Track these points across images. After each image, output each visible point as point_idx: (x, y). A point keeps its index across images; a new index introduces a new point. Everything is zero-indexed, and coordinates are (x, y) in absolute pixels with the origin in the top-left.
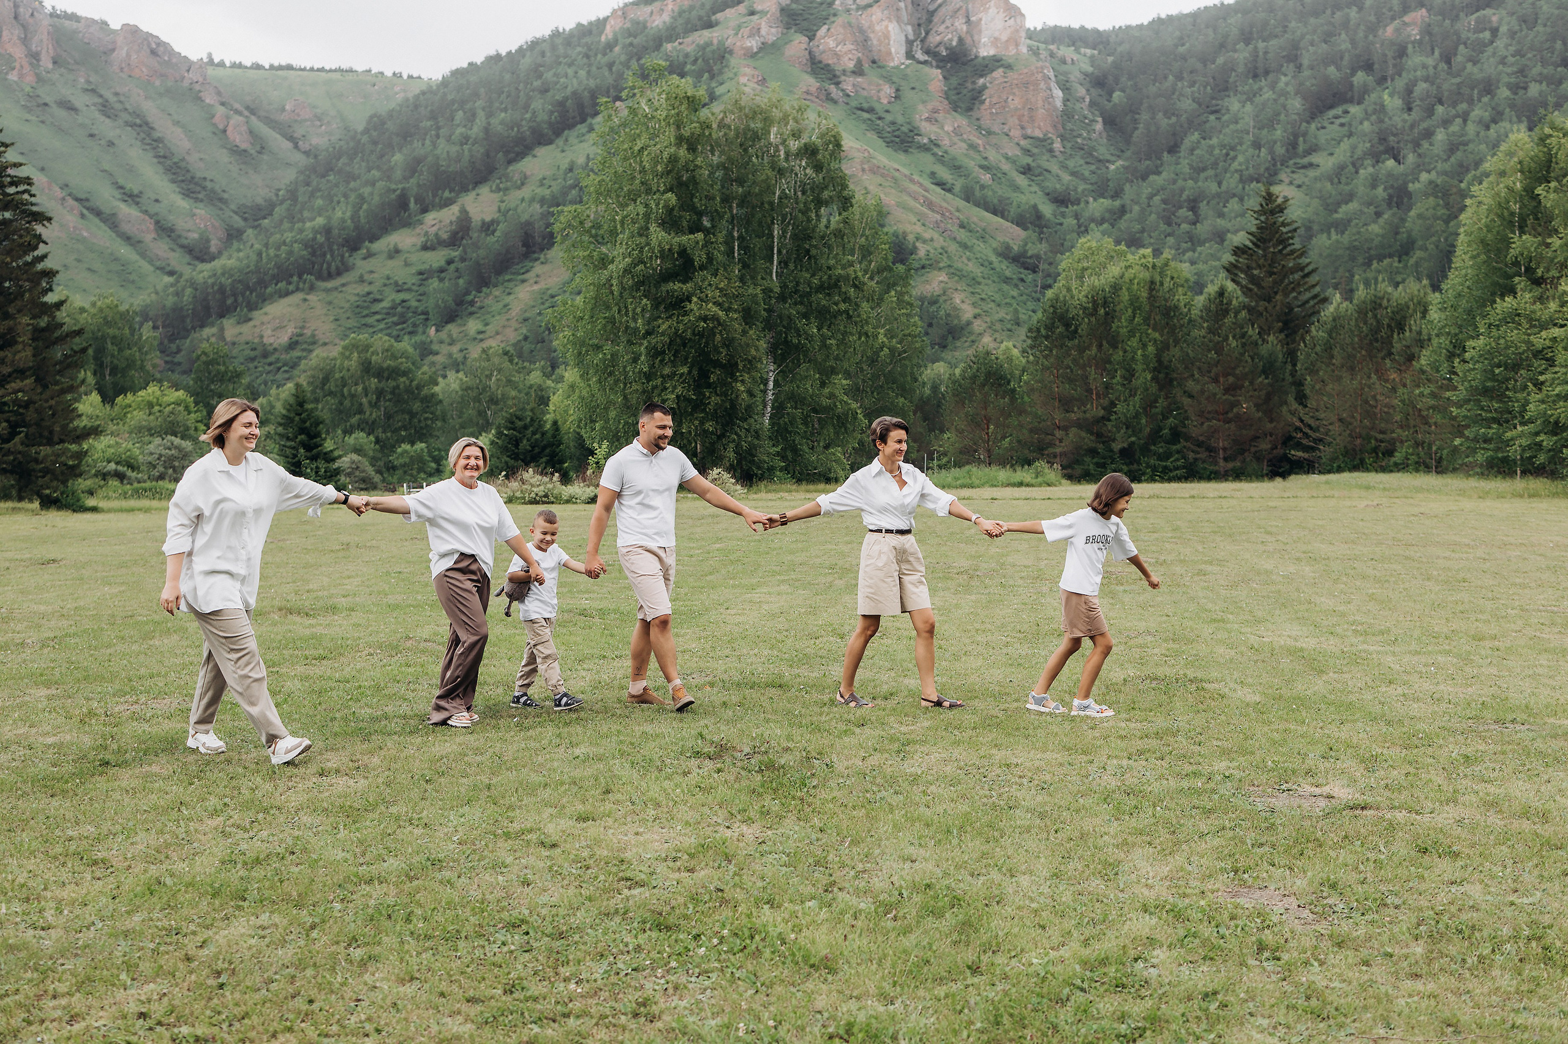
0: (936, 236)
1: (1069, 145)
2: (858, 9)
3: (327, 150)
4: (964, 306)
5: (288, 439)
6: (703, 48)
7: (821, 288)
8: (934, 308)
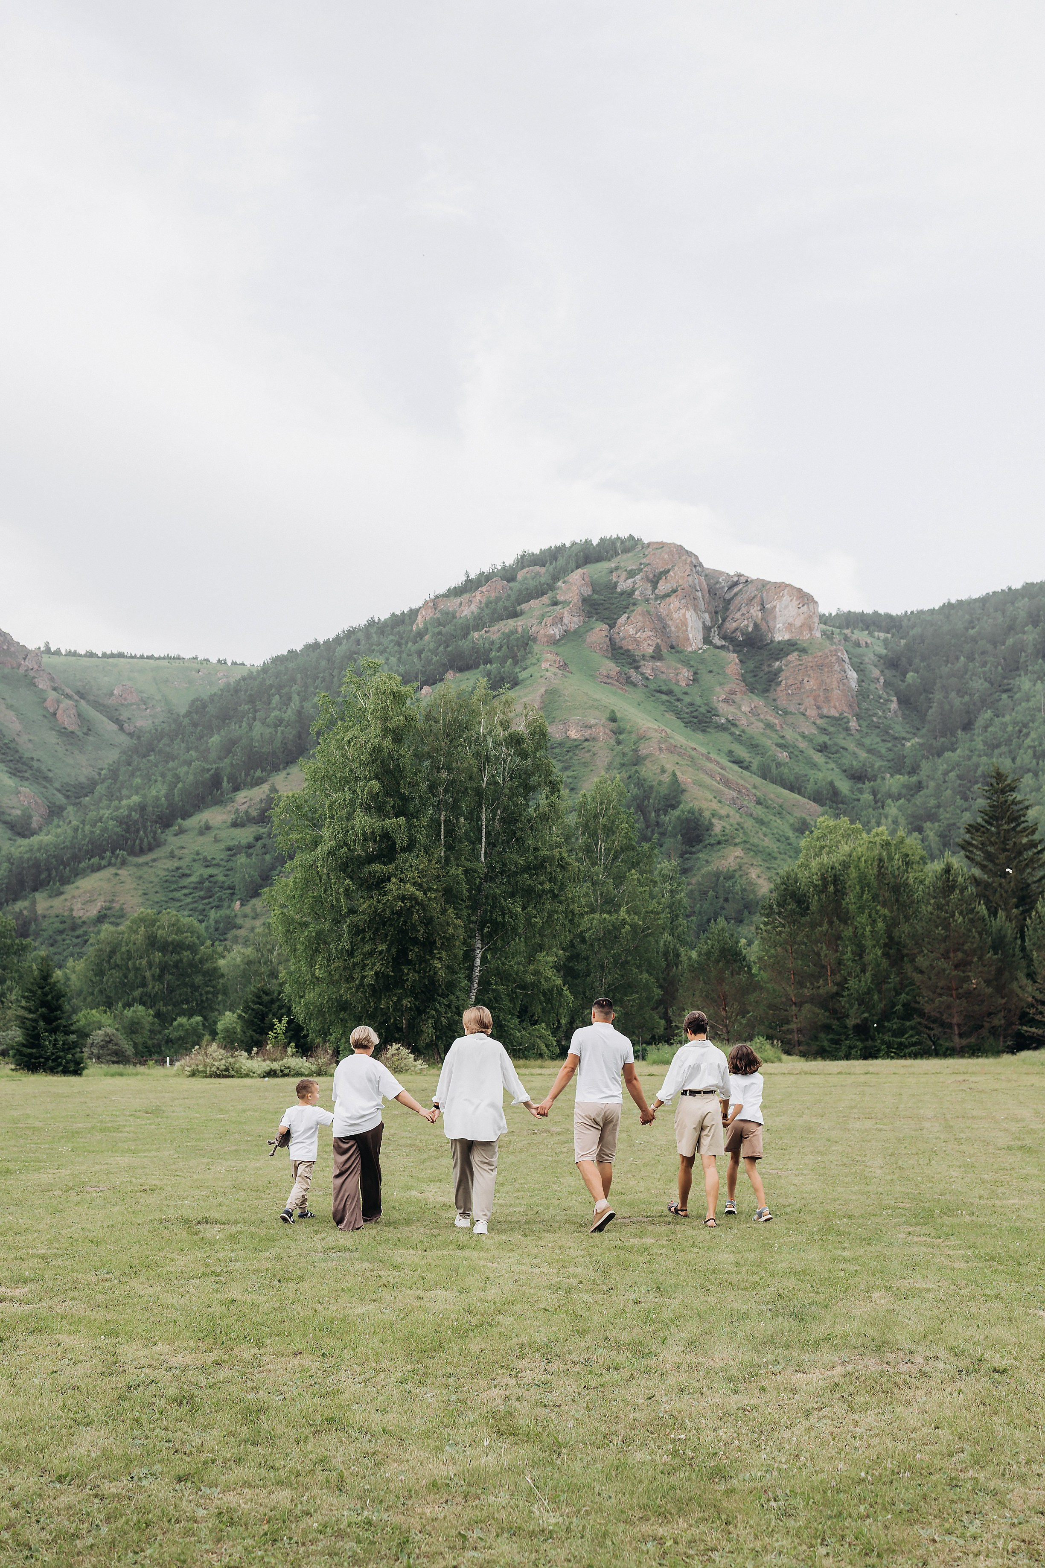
0: (732, 812)
1: (865, 724)
2: (656, 599)
3: (150, 732)
4: (760, 881)
5: (30, 1011)
6: (507, 636)
7: (527, 869)
8: (729, 883)
